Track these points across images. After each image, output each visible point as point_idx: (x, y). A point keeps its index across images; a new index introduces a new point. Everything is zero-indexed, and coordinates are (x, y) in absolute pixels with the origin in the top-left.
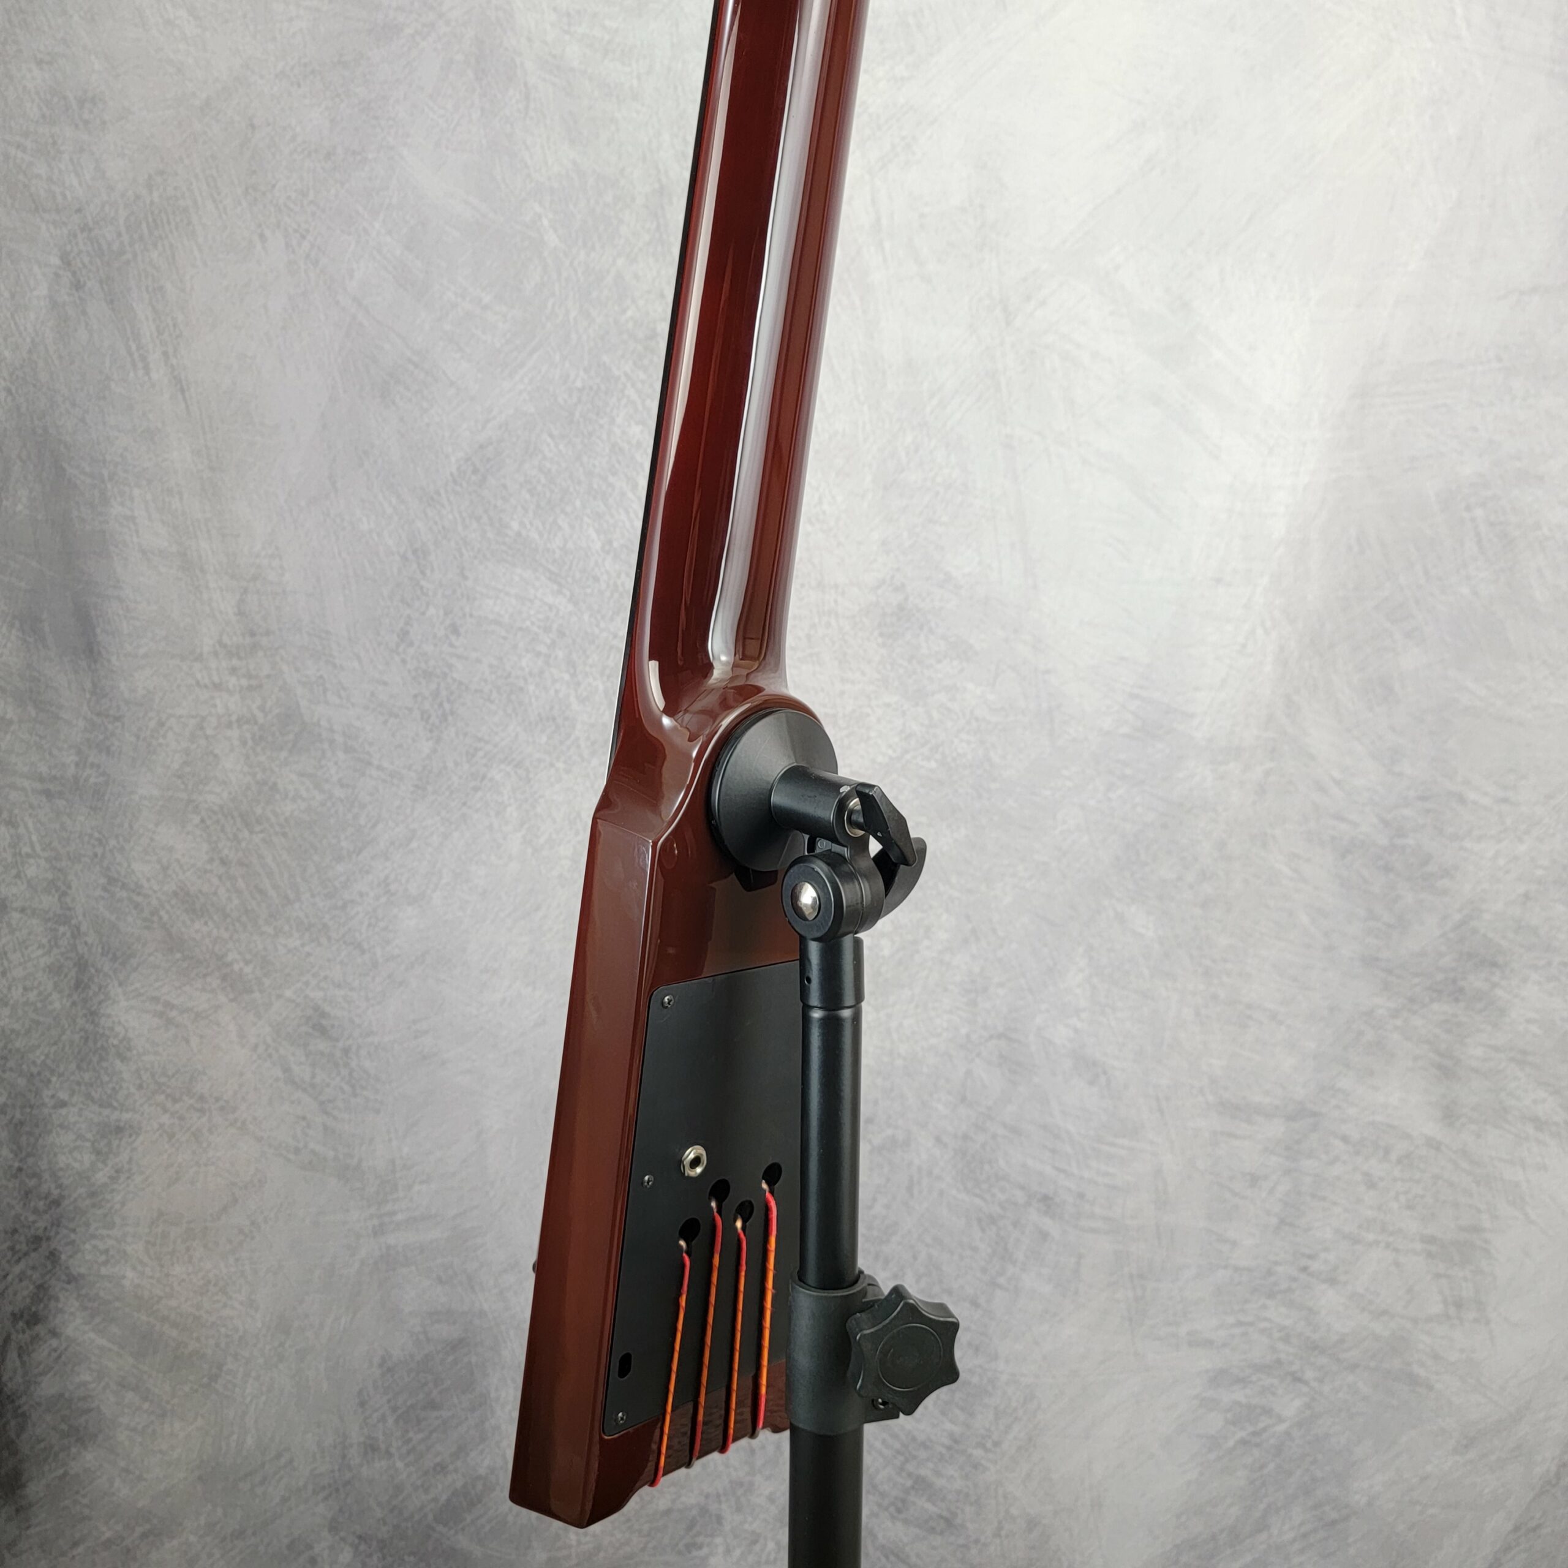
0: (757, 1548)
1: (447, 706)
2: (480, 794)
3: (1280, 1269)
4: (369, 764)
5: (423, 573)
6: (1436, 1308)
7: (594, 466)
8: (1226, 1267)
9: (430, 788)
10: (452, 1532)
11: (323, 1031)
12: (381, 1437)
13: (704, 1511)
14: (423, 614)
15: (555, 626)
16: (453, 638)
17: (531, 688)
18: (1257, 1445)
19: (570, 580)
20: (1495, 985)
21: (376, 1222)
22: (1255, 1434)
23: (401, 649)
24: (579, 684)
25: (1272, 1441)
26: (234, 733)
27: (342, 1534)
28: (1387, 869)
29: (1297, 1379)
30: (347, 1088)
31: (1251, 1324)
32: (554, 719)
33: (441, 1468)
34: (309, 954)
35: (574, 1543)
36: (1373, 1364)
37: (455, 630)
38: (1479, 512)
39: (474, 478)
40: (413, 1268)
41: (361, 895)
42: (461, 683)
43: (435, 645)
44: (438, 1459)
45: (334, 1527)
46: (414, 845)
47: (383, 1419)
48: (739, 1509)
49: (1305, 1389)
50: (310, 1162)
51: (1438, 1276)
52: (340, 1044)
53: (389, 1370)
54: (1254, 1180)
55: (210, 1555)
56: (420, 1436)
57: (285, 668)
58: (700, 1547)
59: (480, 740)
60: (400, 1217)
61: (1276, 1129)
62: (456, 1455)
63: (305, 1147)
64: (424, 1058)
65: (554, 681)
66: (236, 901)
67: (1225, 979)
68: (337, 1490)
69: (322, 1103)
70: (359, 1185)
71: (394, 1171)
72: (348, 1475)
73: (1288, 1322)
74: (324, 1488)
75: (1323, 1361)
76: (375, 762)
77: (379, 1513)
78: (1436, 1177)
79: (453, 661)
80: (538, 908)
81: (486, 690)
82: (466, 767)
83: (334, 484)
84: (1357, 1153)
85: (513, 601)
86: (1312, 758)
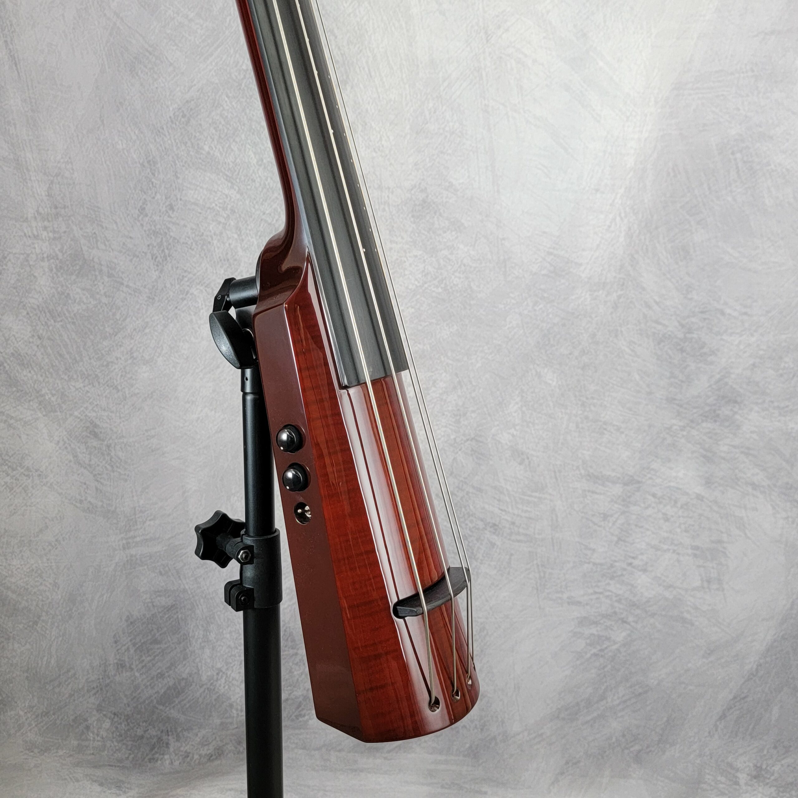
1: (166, 251)
2: (185, 302)
3: (617, 564)
4: (122, 284)
5: (154, 174)
6: (698, 583)
7: (253, 115)
8: (589, 563)
9: (156, 299)
10: (168, 709)
11: (96, 435)
12: (127, 659)
14: (154, 198)
15: (229, 207)
16: (170, 212)
17: (215, 242)
18: (602, 656)
19: (238, 180)
20: (736, 413)
21: (124, 542)
22: (602, 650)
23: (140, 218)
24: (243, 240)
25: (610, 654)
26: (45, 264)
27: (104, 713)
28: (682, 350)
29: (624, 621)
30: (108, 467)
31: (601, 593)
32: (228, 260)
33: (161, 675)
34: (88, 392)
36: (664, 613)
37: (171, 208)
38: (738, 155)
39: (183, 120)
40: (146, 567)
41: (117, 358)
42: (175, 238)
43: (160, 216)
44: (159, 671)
45: (99, 709)
46: (147, 331)
47: (128, 650)
49: (628, 627)
50: (88, 508)
51: (699, 566)
52: (106, 443)
53: (131, 623)
54: (605, 517)
55: (30, 725)
56: (149, 658)
57: (74, 228)
58: (304, 716)
59: (185, 271)
60: (138, 539)
61: (617, 490)
62: (169, 668)
63: (86, 500)
64: (153, 451)
65: (229, 238)
66: (47, 360)
67: (592, 408)
68: (101, 689)
69: (95, 476)
70: (115, 521)
71: (135, 514)
72: (108, 681)
73: (620, 592)
74: (94, 688)
75: (638, 612)
76: (125, 283)
77: (125, 701)
78: (701, 515)
79: (170, 226)
80: (218, 367)
81: (189, 243)
82: (177, 287)
83: (102, 121)
84: (660, 503)
85: (205, 192)
86: (644, 289)
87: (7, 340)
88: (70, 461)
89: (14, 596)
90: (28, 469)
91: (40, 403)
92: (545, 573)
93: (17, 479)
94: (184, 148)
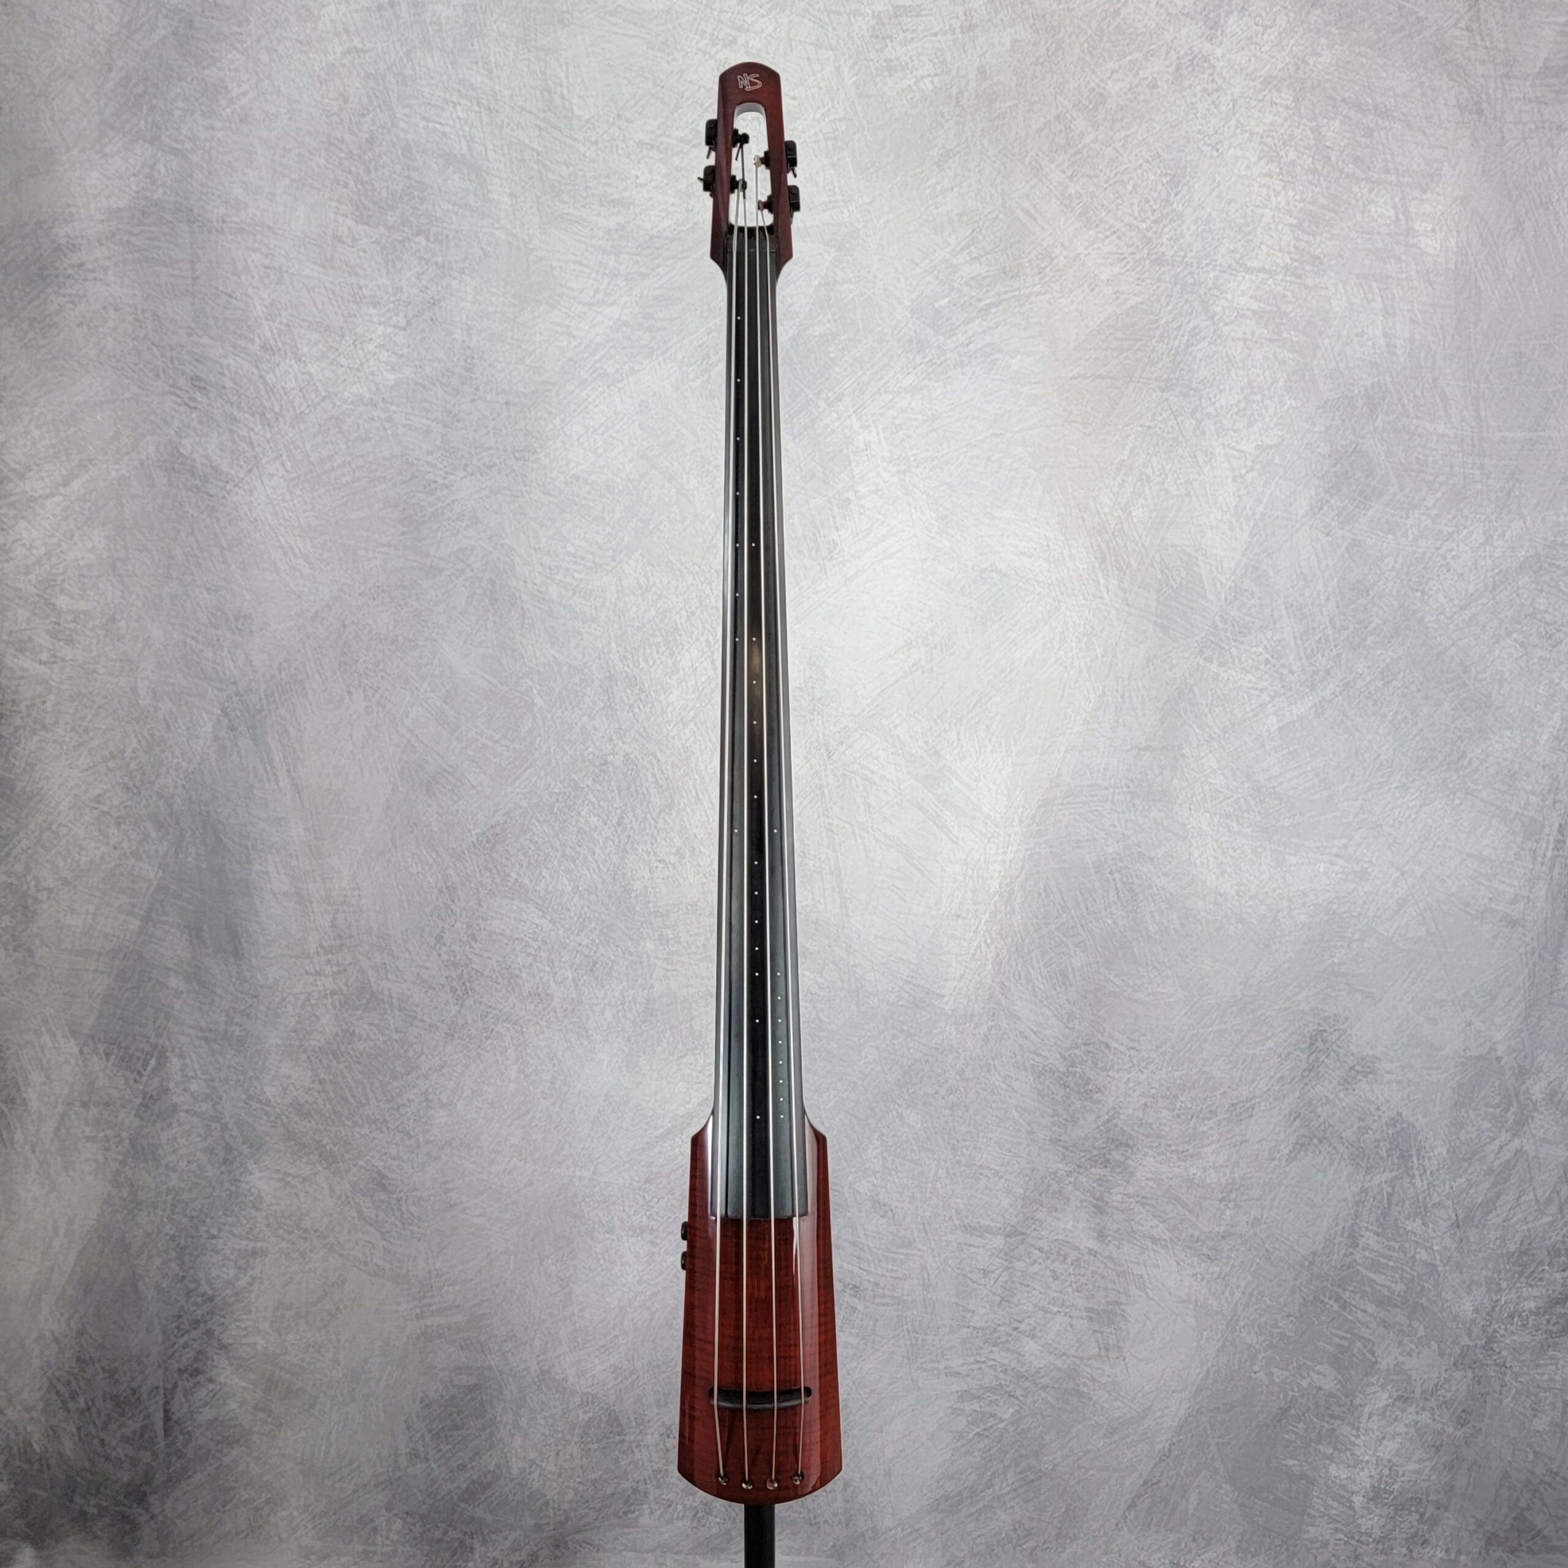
0: (671, 1510)
1: (468, 985)
2: (490, 1041)
3: (1001, 1328)
4: (416, 1018)
5: (453, 901)
6: (1095, 1351)
8: (968, 1327)
9: (456, 1036)
10: (471, 1507)
11: (383, 1187)
12: (421, 1449)
13: (635, 1491)
14: (453, 926)
15: (540, 937)
16: (473, 943)
17: (524, 975)
18: (987, 1436)
19: (550, 909)
20: (1128, 1158)
21: (418, 1310)
22: (985, 1429)
23: (437, 947)
24: (556, 973)
25: (996, 1434)
26: (329, 1001)
27: (395, 1512)
28: (1065, 1085)
29: (1011, 1395)
30: (400, 1225)
31: (983, 1362)
32: (539, 995)
33: (463, 1467)
34: (375, 1138)
35: (552, 1514)
36: (1057, 1385)
37: (474, 937)
38: (1117, 876)
39: (487, 845)
40: (443, 1340)
41: (409, 1101)
42: (477, 971)
43: (461, 946)
44: (460, 1462)
45: (389, 1507)
46: (445, 1071)
47: (423, 1437)
48: (659, 1487)
49: (1016, 1402)
50: (375, 1271)
51: (1095, 1332)
52: (395, 1196)
53: (427, 1405)
54: (986, 1273)
55: (305, 1527)
56: (448, 1447)
57: (361, 958)
58: (633, 1512)
59: (490, 1007)
60: (434, 1308)
61: (999, 1242)
62: (472, 1459)
63: (372, 1260)
64: (451, 1206)
65: (539, 971)
66: (328, 1106)
67: (965, 1151)
68: (391, 1484)
69: (382, 1233)
70: (406, 1287)
71: (430, 1279)
72: (399, 1474)
73: (1006, 1361)
74: (382, 1483)
75: (1027, 1384)
76: (419, 1017)
77: (420, 1497)
78: (1094, 1273)
79: (472, 957)
80: (528, 1112)
81: (494, 976)
82: (481, 1024)
83: (394, 843)
84: (1048, 1258)
85: (513, 922)
86: (1018, 1018)
87: (285, 1089)
88: (353, 1218)
89: (287, 1377)
90: (306, 1231)
91: (320, 1155)
92: (917, 1339)
93: (294, 1244)
94: (488, 874)
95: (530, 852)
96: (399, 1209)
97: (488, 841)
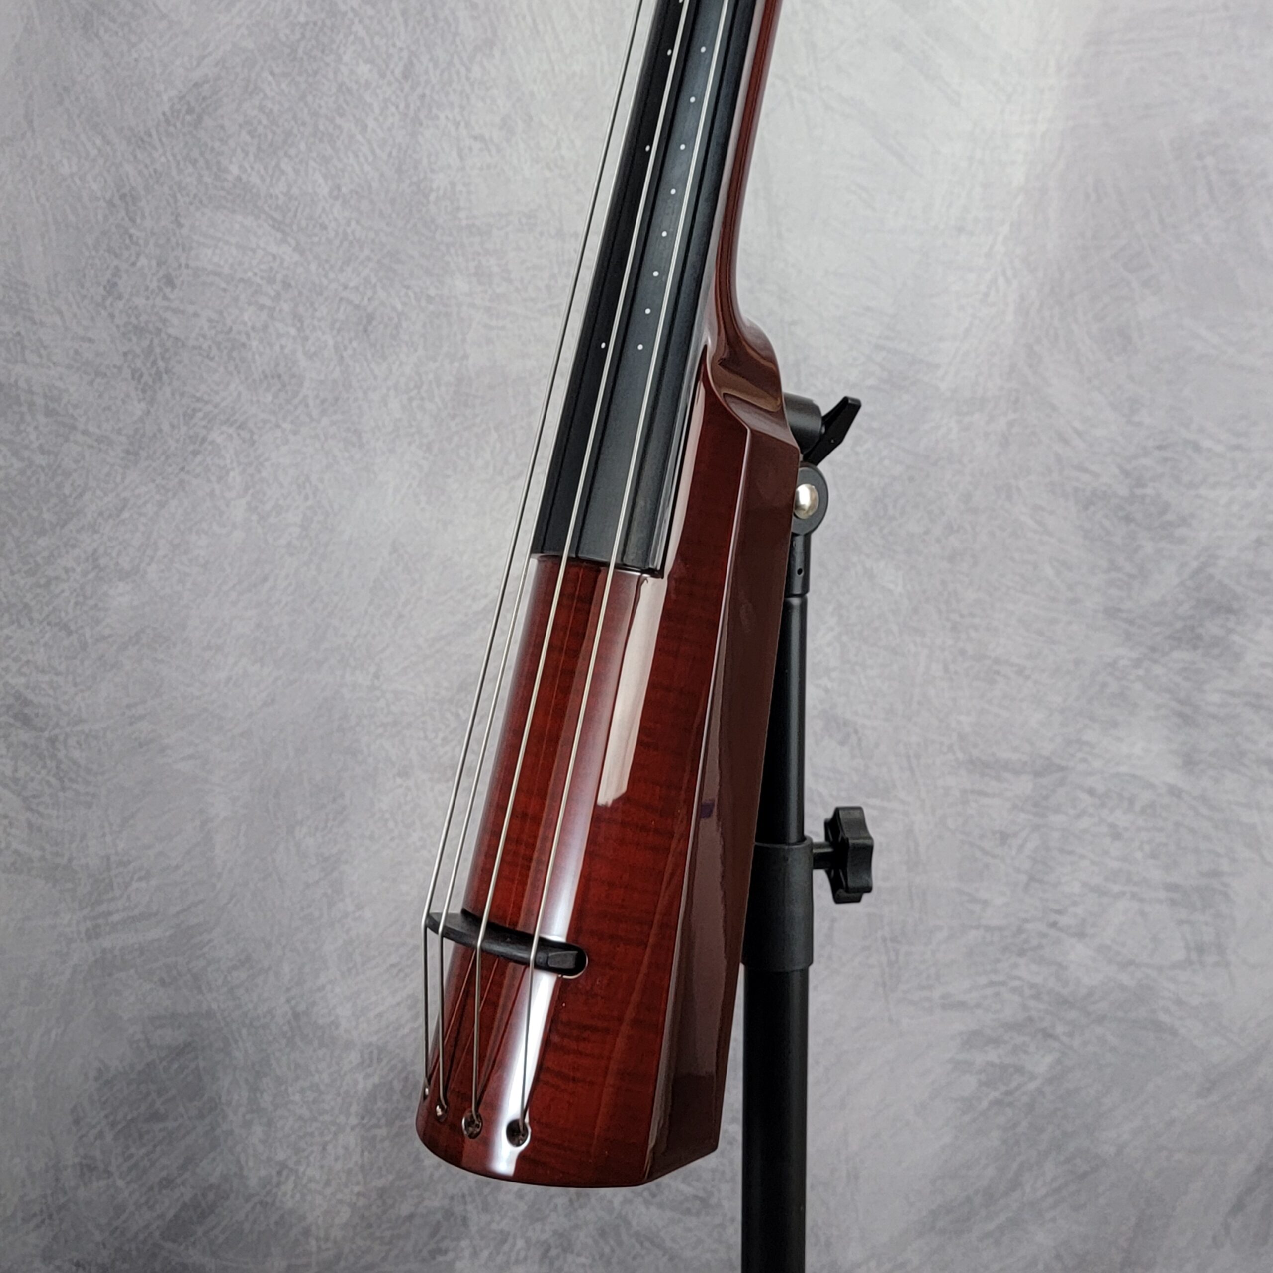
0: (506, 1247)
1: (161, 364)
2: (199, 458)
3: (1028, 926)
4: (74, 428)
5: (133, 220)
6: (1180, 955)
7: (320, 107)
8: (977, 928)
9: (143, 454)
10: (182, 1247)
11: (26, 721)
12: (99, 1155)
13: (448, 1214)
14: (133, 264)
15: (279, 277)
16: (167, 290)
17: (254, 343)
18: (1010, 1105)
19: (295, 227)
20: (1230, 631)
21: (89, 924)
22: (1009, 1093)
23: (108, 303)
24: (306, 339)
25: (1025, 1100)
27: (58, 1262)
28: (1128, 519)
29: (1048, 1035)
30: (55, 782)
31: (1003, 983)
32: (279, 377)
34: (9, 637)
35: (314, 1249)
36: (1120, 1014)
37: (169, 282)
38: (1210, 160)
39: (188, 118)
40: (132, 971)
41: (67, 571)
42: (176, 339)
43: (147, 298)
44: (164, 1174)
45: (47, 1256)
46: (126, 515)
47: (101, 1135)
48: (486, 1209)
49: (1056, 1045)
50: (14, 863)
51: (1181, 922)
52: (46, 734)
53: (107, 1082)
54: (1004, 838)
56: (143, 1150)
58: (446, 1252)
59: (199, 400)
60: (116, 918)
61: (1024, 785)
62: (183, 1167)
64: (141, 745)
65: (280, 336)
67: (972, 633)
68: (50, 1217)
69: (26, 799)
70: (69, 885)
71: (109, 869)
72: (62, 1200)
73: (1038, 980)
74: (35, 1215)
75: (1072, 1015)
76: (81, 426)
77: (98, 1237)
78: (1177, 825)
79: (168, 315)
80: (265, 579)
81: (205, 346)
82: (184, 429)
83: (31, 123)
84: (1103, 805)
85: (234, 251)
86: (1054, 408)
92: (897, 953)
94: (191, 169)
95: (260, 129)
96: (53, 757)
97: (190, 111)
